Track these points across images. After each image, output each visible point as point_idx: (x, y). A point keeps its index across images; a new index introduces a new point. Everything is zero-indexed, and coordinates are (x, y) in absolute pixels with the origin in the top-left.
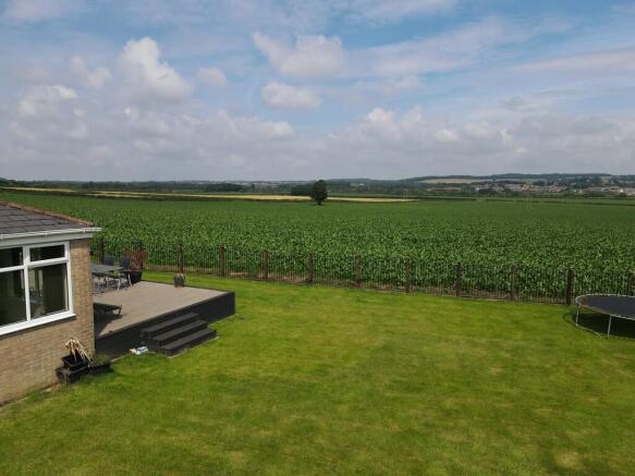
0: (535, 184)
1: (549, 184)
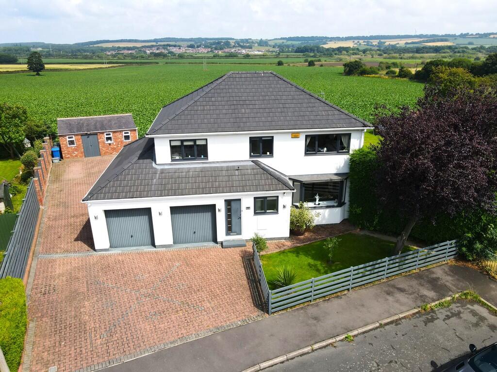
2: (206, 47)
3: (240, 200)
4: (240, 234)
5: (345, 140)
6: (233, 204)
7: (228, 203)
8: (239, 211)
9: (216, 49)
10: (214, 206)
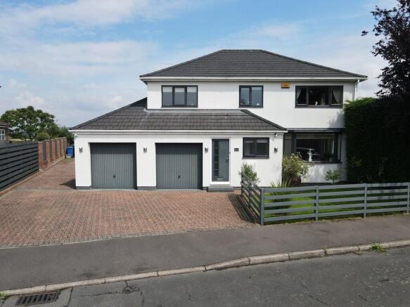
3: (228, 140)
4: (227, 180)
5: (336, 95)
6: (221, 144)
7: (216, 143)
8: (227, 153)
10: (201, 145)
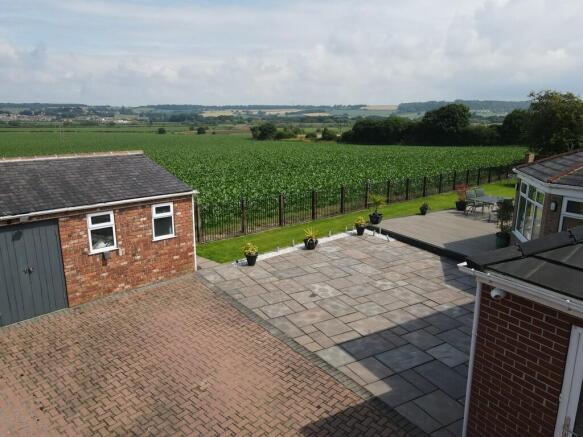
0: (22, 113)
1: (36, 114)
2: (48, 113)
9: (64, 116)
